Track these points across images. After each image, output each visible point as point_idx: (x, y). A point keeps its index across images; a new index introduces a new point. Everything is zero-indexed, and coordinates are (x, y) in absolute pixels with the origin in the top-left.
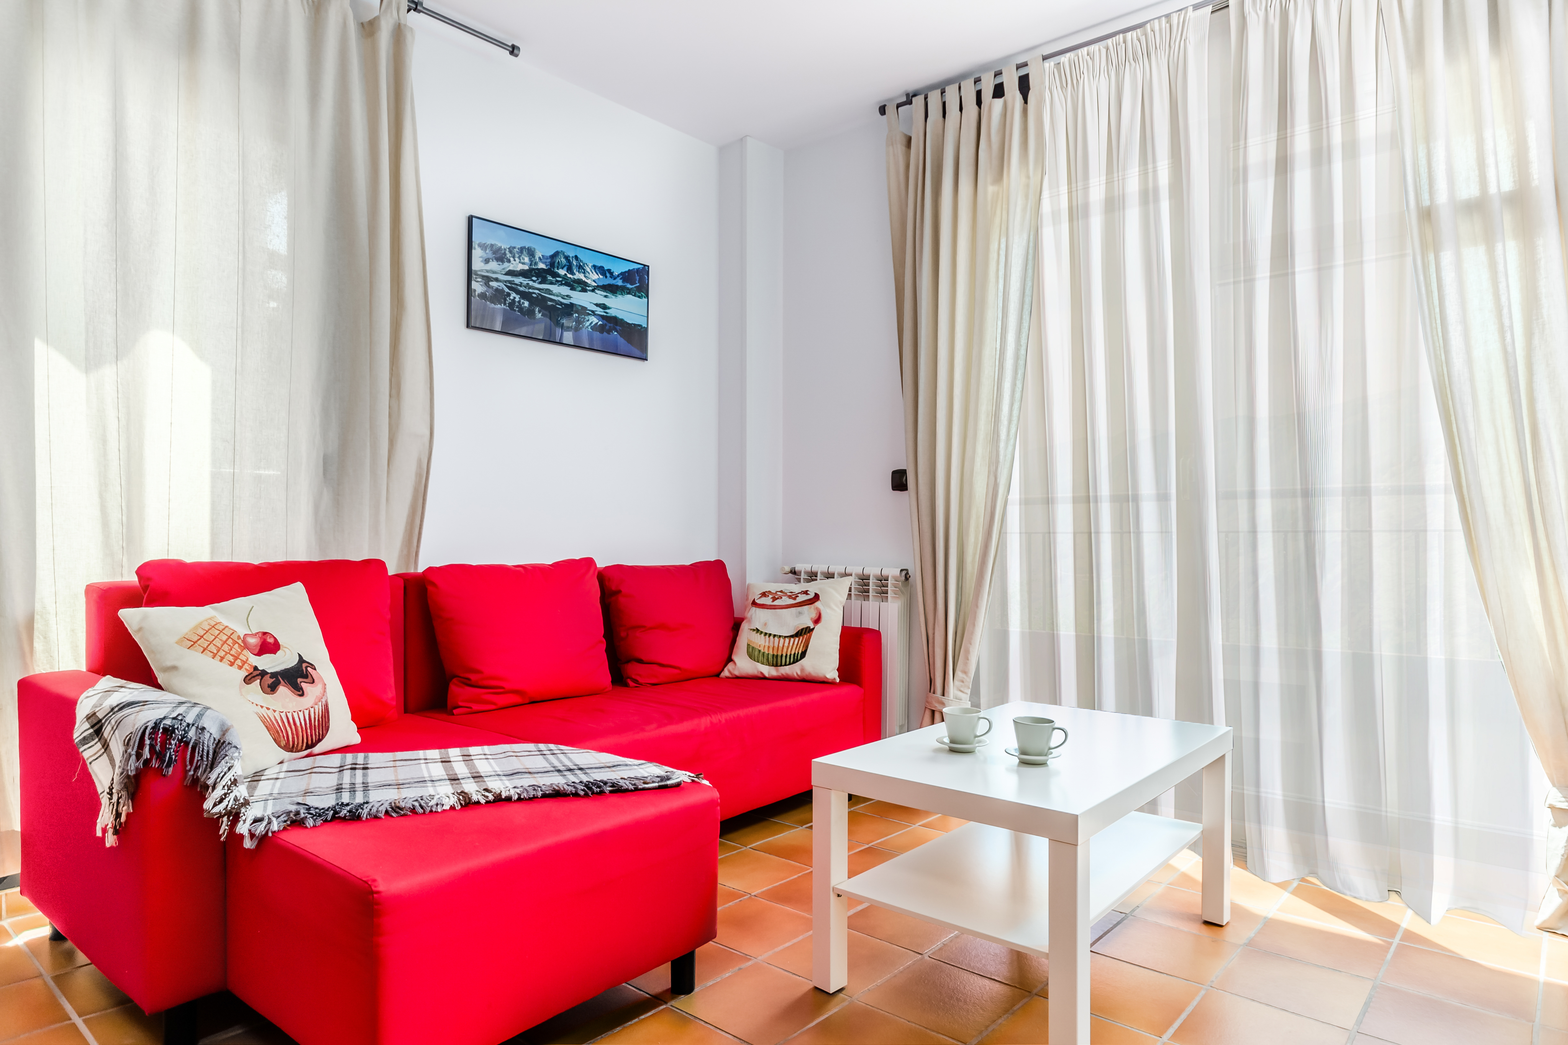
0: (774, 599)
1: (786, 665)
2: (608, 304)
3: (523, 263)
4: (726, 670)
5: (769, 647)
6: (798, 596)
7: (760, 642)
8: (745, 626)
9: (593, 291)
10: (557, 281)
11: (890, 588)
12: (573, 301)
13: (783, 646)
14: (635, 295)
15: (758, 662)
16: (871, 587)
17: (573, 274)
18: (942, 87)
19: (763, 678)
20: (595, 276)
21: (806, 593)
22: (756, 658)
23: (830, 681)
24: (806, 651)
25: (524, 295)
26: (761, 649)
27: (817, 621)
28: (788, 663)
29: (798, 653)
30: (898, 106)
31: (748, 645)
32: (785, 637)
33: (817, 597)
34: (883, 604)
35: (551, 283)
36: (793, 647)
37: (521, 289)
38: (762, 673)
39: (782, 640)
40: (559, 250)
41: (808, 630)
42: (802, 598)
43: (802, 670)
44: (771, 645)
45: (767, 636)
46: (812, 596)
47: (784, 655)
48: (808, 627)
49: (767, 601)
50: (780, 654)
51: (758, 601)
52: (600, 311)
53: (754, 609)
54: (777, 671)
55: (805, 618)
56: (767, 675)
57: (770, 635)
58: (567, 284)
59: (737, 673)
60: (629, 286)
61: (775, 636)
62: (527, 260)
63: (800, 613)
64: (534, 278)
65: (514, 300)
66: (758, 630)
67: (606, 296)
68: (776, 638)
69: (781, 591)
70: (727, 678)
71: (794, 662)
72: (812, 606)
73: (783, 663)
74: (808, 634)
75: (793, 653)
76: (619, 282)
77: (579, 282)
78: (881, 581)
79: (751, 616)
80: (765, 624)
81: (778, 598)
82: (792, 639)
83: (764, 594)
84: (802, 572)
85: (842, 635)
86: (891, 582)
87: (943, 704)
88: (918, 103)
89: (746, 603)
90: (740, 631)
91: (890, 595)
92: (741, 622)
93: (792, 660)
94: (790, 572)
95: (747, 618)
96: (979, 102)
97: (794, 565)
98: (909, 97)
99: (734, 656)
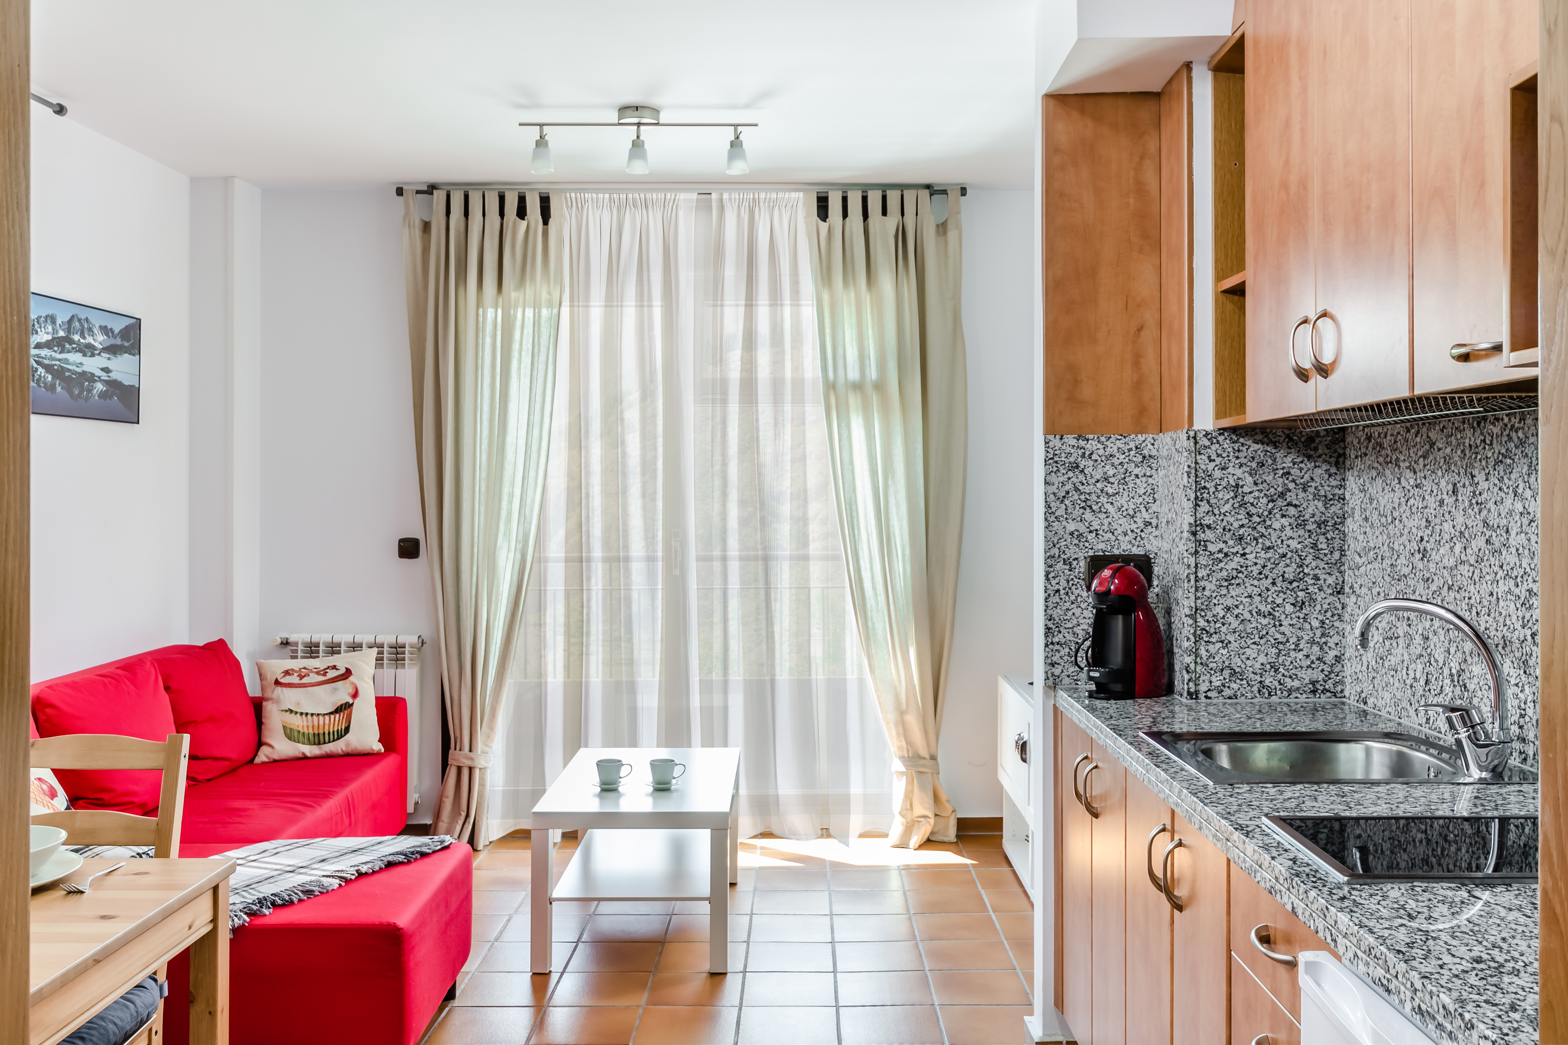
0: (301, 677)
1: (329, 742)
2: (111, 368)
3: (48, 333)
4: (260, 753)
5: (307, 726)
6: (327, 672)
7: (297, 722)
8: (269, 707)
9: (99, 354)
10: (73, 348)
11: (407, 655)
12: (85, 368)
13: (324, 724)
15: (298, 742)
16: (385, 655)
17: (84, 338)
18: (466, 188)
19: (305, 758)
20: (101, 338)
21: (334, 667)
22: (296, 740)
23: (374, 752)
24: (349, 726)
25: (48, 368)
26: (300, 729)
27: (355, 695)
28: (331, 739)
29: (341, 729)
30: (418, 192)
31: (284, 727)
32: (324, 715)
33: (348, 673)
34: (400, 671)
35: (69, 352)
36: (336, 723)
37: (46, 362)
38: (303, 753)
39: (321, 718)
40: (74, 313)
41: (347, 706)
42: (332, 674)
43: (347, 745)
44: (310, 724)
45: (304, 716)
46: (342, 671)
47: (327, 732)
48: (346, 702)
49: (294, 679)
50: (321, 732)
51: (282, 681)
52: (104, 376)
53: (279, 689)
54: (320, 749)
55: (341, 693)
56: (308, 754)
57: (307, 714)
58: (80, 351)
59: (276, 757)
60: (126, 344)
61: (312, 715)
62: (50, 329)
63: (335, 689)
64: (56, 348)
65: (40, 376)
66: (291, 711)
67: (109, 359)
68: (314, 717)
69: (305, 668)
70: (263, 763)
71: (338, 739)
72: (347, 681)
73: (327, 740)
74: (349, 710)
75: (336, 729)
76: (118, 341)
77: (90, 346)
78: (396, 648)
79: (278, 696)
80: (298, 704)
81: (305, 676)
82: (332, 716)
83: (287, 673)
84: (296, 644)
85: (377, 706)
86: (407, 649)
87: (472, 759)
88: (439, 196)
89: (264, 682)
90: (265, 713)
91: (407, 662)
92: (264, 703)
93: (336, 737)
94: (282, 643)
95: (272, 699)
96: (502, 214)
97: (285, 635)
98: (432, 188)
99: (267, 739)
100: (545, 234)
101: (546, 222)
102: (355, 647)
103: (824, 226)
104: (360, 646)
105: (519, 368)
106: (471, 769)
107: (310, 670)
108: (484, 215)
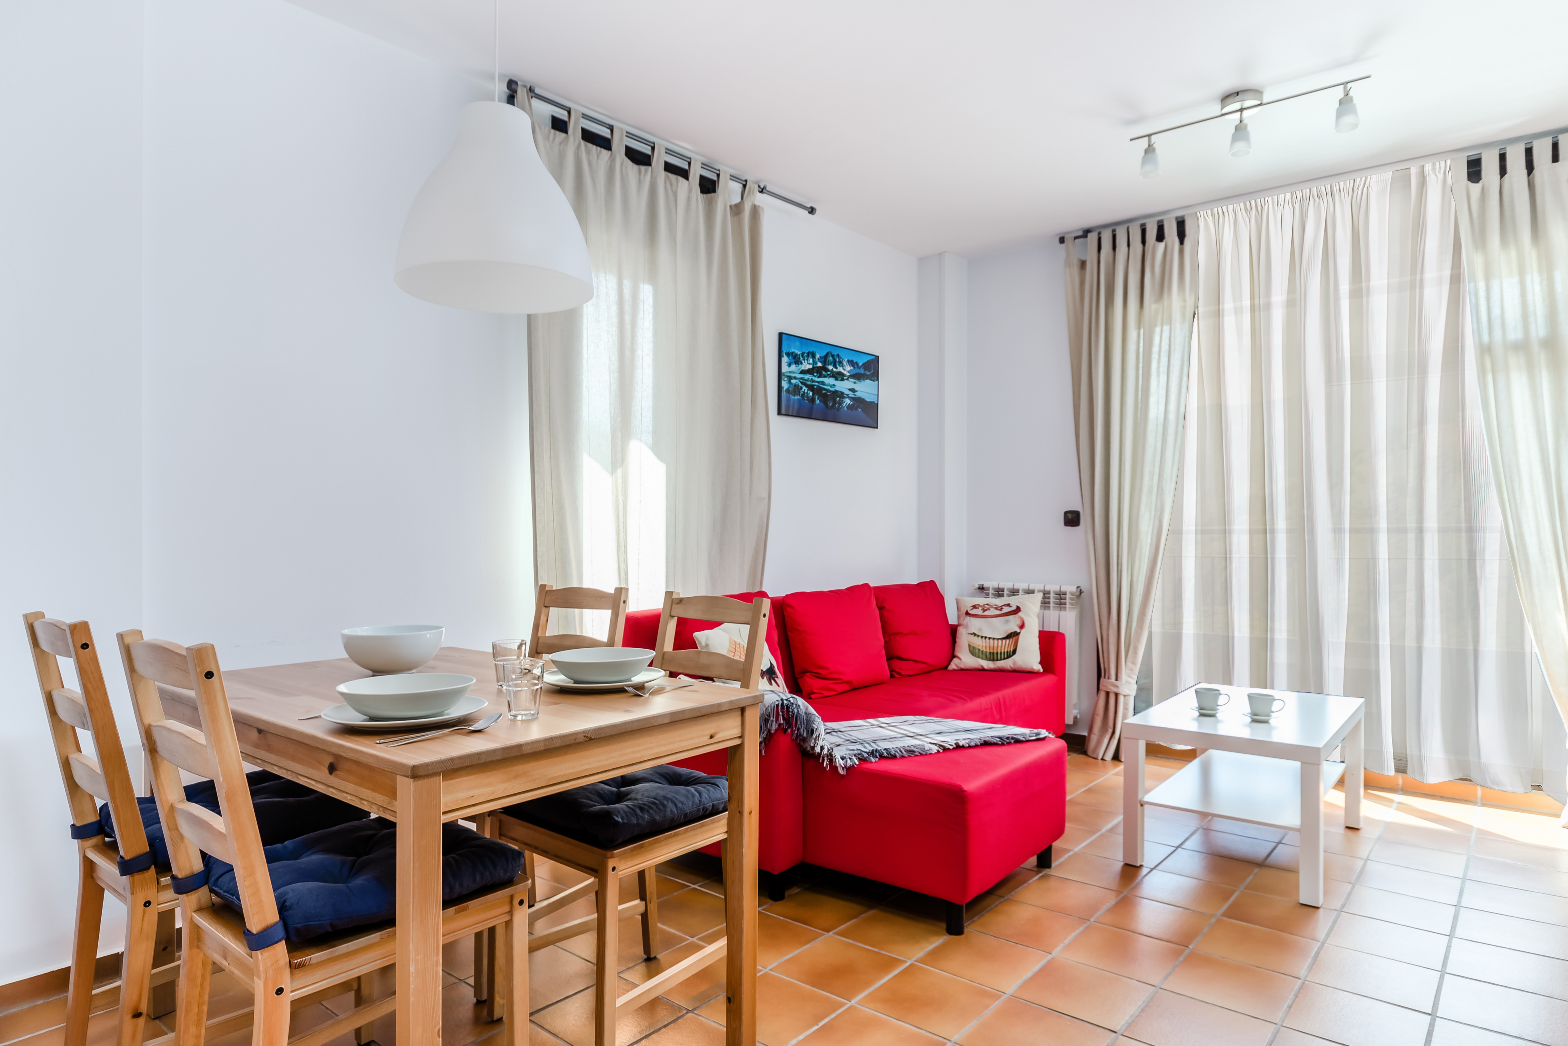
0: (984, 611)
1: (1001, 660)
2: (856, 389)
3: (809, 364)
4: (952, 663)
5: (986, 647)
6: (1002, 608)
7: (978, 643)
8: (961, 630)
9: (847, 379)
10: (828, 375)
11: (1068, 601)
12: (837, 388)
13: (998, 646)
14: (871, 380)
15: (979, 657)
16: (1052, 600)
17: (836, 368)
18: (1113, 227)
19: (983, 670)
20: (848, 368)
21: (1008, 605)
22: (977, 655)
23: (1036, 671)
24: (1016, 649)
25: (811, 388)
26: (980, 648)
27: (1022, 626)
28: (1002, 658)
30: (1076, 238)
31: (969, 646)
32: (998, 639)
33: (1018, 609)
34: (1062, 613)
35: (825, 377)
36: (1007, 646)
37: (809, 383)
38: (982, 666)
39: (996, 641)
40: (828, 351)
41: (1015, 634)
42: (1006, 610)
43: (1014, 663)
44: (988, 645)
45: (984, 639)
46: (1014, 608)
47: (999, 652)
48: (1015, 632)
49: (979, 612)
50: (995, 651)
51: (971, 612)
52: (851, 394)
53: (968, 618)
54: (994, 664)
55: (1012, 624)
56: (986, 667)
57: (986, 638)
58: (833, 376)
59: (962, 666)
60: (868, 373)
61: (990, 638)
62: (811, 361)
63: (1007, 621)
64: (815, 374)
65: (804, 392)
66: (975, 634)
67: (855, 383)
68: (991, 640)
69: (987, 604)
70: (954, 670)
71: (1008, 657)
72: (1017, 616)
73: (999, 658)
74: (1016, 637)
75: (1006, 651)
76: (862, 371)
77: (840, 373)
78: (1060, 595)
79: (967, 623)
80: (980, 630)
81: (986, 610)
82: (1004, 641)
83: (974, 607)
84: (988, 589)
85: (1040, 637)
86: (1068, 596)
87: (1117, 687)
88: (1093, 237)
89: (959, 613)
90: (958, 635)
91: (1068, 606)
92: (958, 628)
93: (1006, 656)
94: (979, 588)
95: (963, 625)
96: (1144, 242)
97: (981, 583)
98: (1086, 232)
99: (957, 653)
100: (1181, 252)
101: (1182, 242)
102: (1030, 592)
103: (1475, 188)
104: (1032, 592)
105: (1158, 367)
106: (1117, 695)
107: (992, 606)
108: (1129, 245)
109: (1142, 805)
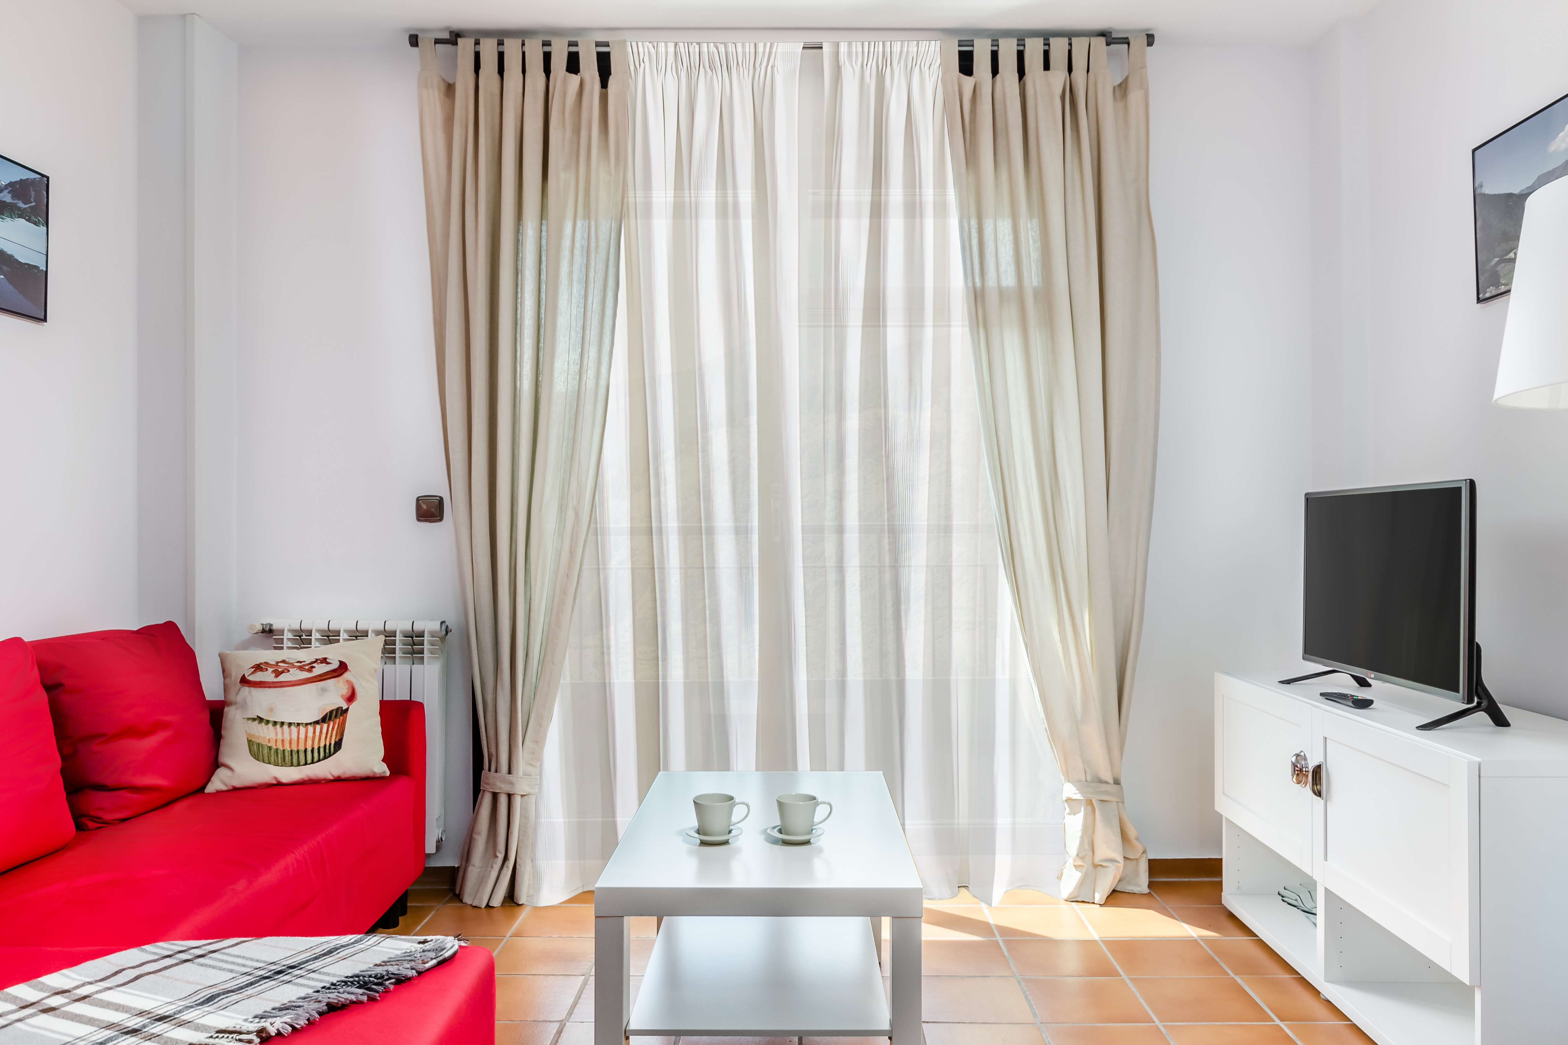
0: (278, 674)
1: (313, 762)
4: (214, 778)
5: (283, 741)
6: (314, 667)
7: (267, 735)
8: (232, 715)
11: (426, 647)
13: (306, 737)
14: (29, 220)
15: (270, 763)
16: (398, 646)
18: (501, 36)
19: (278, 784)
21: (324, 661)
22: (266, 759)
23: (378, 776)
24: (341, 740)
26: (272, 744)
27: (351, 698)
28: (316, 759)
29: (330, 744)
30: (437, 41)
31: (250, 742)
32: (307, 724)
33: (343, 667)
34: (417, 668)
36: (322, 736)
38: (276, 778)
39: (302, 729)
41: (340, 712)
42: (320, 669)
43: (338, 766)
44: (287, 737)
45: (278, 726)
46: (335, 665)
47: (309, 749)
48: (341, 707)
49: (268, 676)
50: (302, 748)
51: (252, 678)
53: (246, 690)
54: (300, 772)
55: (332, 696)
56: (284, 780)
57: (282, 724)
59: (237, 783)
60: (20, 205)
61: (290, 724)
63: (323, 690)
66: (261, 720)
68: (293, 727)
69: (284, 661)
70: (219, 793)
71: (326, 758)
72: (341, 679)
73: (309, 760)
74: (342, 718)
75: (322, 745)
76: (7, 198)
78: (412, 637)
79: (245, 699)
80: (271, 710)
81: (282, 672)
82: (318, 727)
83: (258, 668)
84: (282, 632)
85: (381, 713)
86: (426, 638)
87: (511, 783)
88: (466, 46)
89: (228, 681)
90: (226, 723)
91: (426, 655)
92: (226, 709)
93: (322, 755)
94: (263, 631)
95: (236, 703)
96: (547, 70)
97: (267, 620)
98: (456, 36)
99: (224, 758)
100: (604, 99)
101: (604, 84)
102: (359, 634)
103: (967, 82)
104: (365, 634)
105: (571, 272)
106: (510, 796)
107: (292, 664)
108: (524, 71)
109: (627, 1038)
